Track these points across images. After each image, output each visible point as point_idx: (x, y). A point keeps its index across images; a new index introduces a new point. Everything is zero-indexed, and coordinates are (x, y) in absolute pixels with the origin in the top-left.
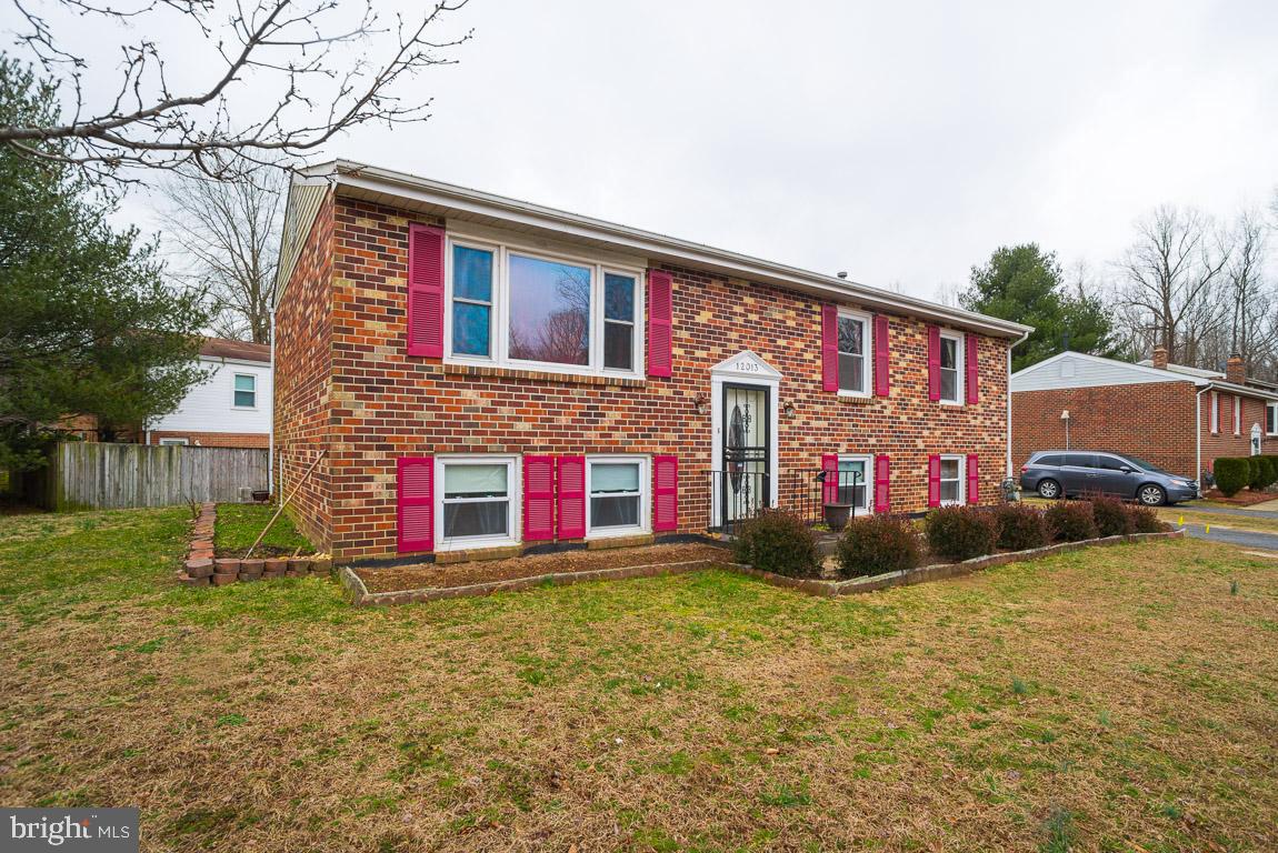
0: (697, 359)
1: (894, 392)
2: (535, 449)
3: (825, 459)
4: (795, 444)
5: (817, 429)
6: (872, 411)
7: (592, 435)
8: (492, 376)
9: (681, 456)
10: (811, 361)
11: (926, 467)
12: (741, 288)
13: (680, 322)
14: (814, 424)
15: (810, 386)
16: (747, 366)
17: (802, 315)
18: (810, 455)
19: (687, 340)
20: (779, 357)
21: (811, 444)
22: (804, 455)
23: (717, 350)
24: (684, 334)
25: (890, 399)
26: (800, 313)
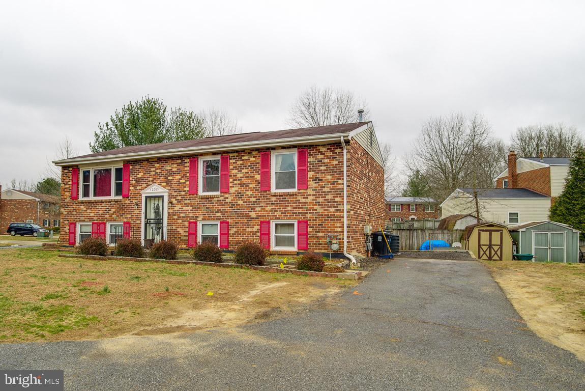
0: (138, 190)
1: (232, 190)
2: (94, 220)
3: (190, 223)
4: (176, 217)
5: (186, 210)
6: (218, 201)
7: (107, 216)
8: (89, 202)
9: (132, 222)
10: (183, 183)
11: (258, 227)
12: (154, 161)
13: (133, 178)
14: (185, 208)
15: (183, 193)
16: (155, 189)
17: (180, 165)
18: (183, 221)
19: (135, 184)
20: (169, 183)
21: (183, 217)
22: (180, 221)
23: (144, 185)
24: (134, 182)
25: (230, 194)
26: (178, 164)
